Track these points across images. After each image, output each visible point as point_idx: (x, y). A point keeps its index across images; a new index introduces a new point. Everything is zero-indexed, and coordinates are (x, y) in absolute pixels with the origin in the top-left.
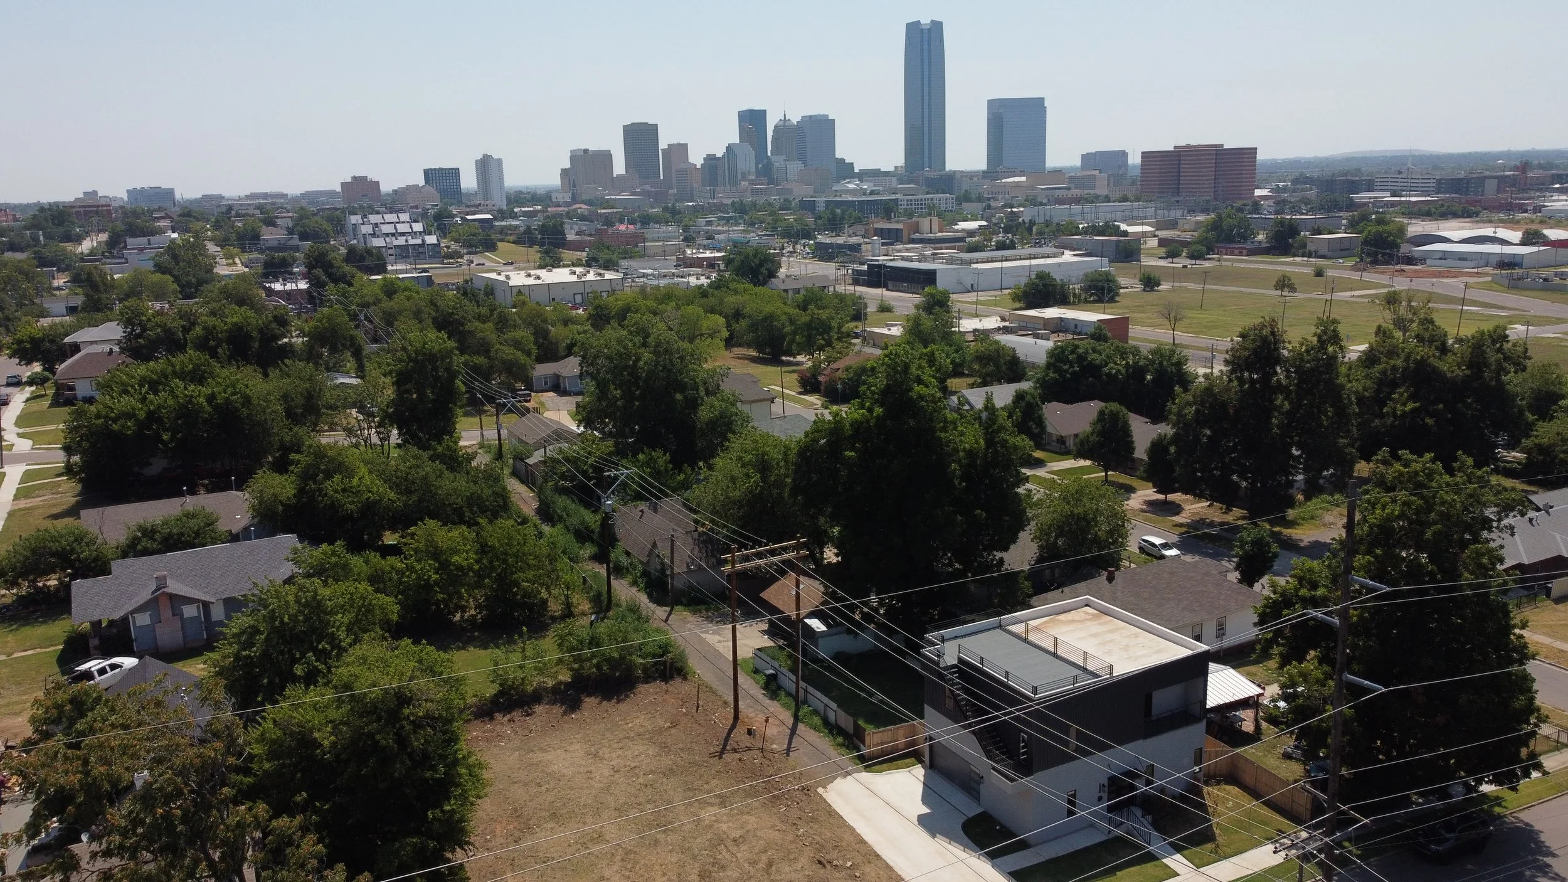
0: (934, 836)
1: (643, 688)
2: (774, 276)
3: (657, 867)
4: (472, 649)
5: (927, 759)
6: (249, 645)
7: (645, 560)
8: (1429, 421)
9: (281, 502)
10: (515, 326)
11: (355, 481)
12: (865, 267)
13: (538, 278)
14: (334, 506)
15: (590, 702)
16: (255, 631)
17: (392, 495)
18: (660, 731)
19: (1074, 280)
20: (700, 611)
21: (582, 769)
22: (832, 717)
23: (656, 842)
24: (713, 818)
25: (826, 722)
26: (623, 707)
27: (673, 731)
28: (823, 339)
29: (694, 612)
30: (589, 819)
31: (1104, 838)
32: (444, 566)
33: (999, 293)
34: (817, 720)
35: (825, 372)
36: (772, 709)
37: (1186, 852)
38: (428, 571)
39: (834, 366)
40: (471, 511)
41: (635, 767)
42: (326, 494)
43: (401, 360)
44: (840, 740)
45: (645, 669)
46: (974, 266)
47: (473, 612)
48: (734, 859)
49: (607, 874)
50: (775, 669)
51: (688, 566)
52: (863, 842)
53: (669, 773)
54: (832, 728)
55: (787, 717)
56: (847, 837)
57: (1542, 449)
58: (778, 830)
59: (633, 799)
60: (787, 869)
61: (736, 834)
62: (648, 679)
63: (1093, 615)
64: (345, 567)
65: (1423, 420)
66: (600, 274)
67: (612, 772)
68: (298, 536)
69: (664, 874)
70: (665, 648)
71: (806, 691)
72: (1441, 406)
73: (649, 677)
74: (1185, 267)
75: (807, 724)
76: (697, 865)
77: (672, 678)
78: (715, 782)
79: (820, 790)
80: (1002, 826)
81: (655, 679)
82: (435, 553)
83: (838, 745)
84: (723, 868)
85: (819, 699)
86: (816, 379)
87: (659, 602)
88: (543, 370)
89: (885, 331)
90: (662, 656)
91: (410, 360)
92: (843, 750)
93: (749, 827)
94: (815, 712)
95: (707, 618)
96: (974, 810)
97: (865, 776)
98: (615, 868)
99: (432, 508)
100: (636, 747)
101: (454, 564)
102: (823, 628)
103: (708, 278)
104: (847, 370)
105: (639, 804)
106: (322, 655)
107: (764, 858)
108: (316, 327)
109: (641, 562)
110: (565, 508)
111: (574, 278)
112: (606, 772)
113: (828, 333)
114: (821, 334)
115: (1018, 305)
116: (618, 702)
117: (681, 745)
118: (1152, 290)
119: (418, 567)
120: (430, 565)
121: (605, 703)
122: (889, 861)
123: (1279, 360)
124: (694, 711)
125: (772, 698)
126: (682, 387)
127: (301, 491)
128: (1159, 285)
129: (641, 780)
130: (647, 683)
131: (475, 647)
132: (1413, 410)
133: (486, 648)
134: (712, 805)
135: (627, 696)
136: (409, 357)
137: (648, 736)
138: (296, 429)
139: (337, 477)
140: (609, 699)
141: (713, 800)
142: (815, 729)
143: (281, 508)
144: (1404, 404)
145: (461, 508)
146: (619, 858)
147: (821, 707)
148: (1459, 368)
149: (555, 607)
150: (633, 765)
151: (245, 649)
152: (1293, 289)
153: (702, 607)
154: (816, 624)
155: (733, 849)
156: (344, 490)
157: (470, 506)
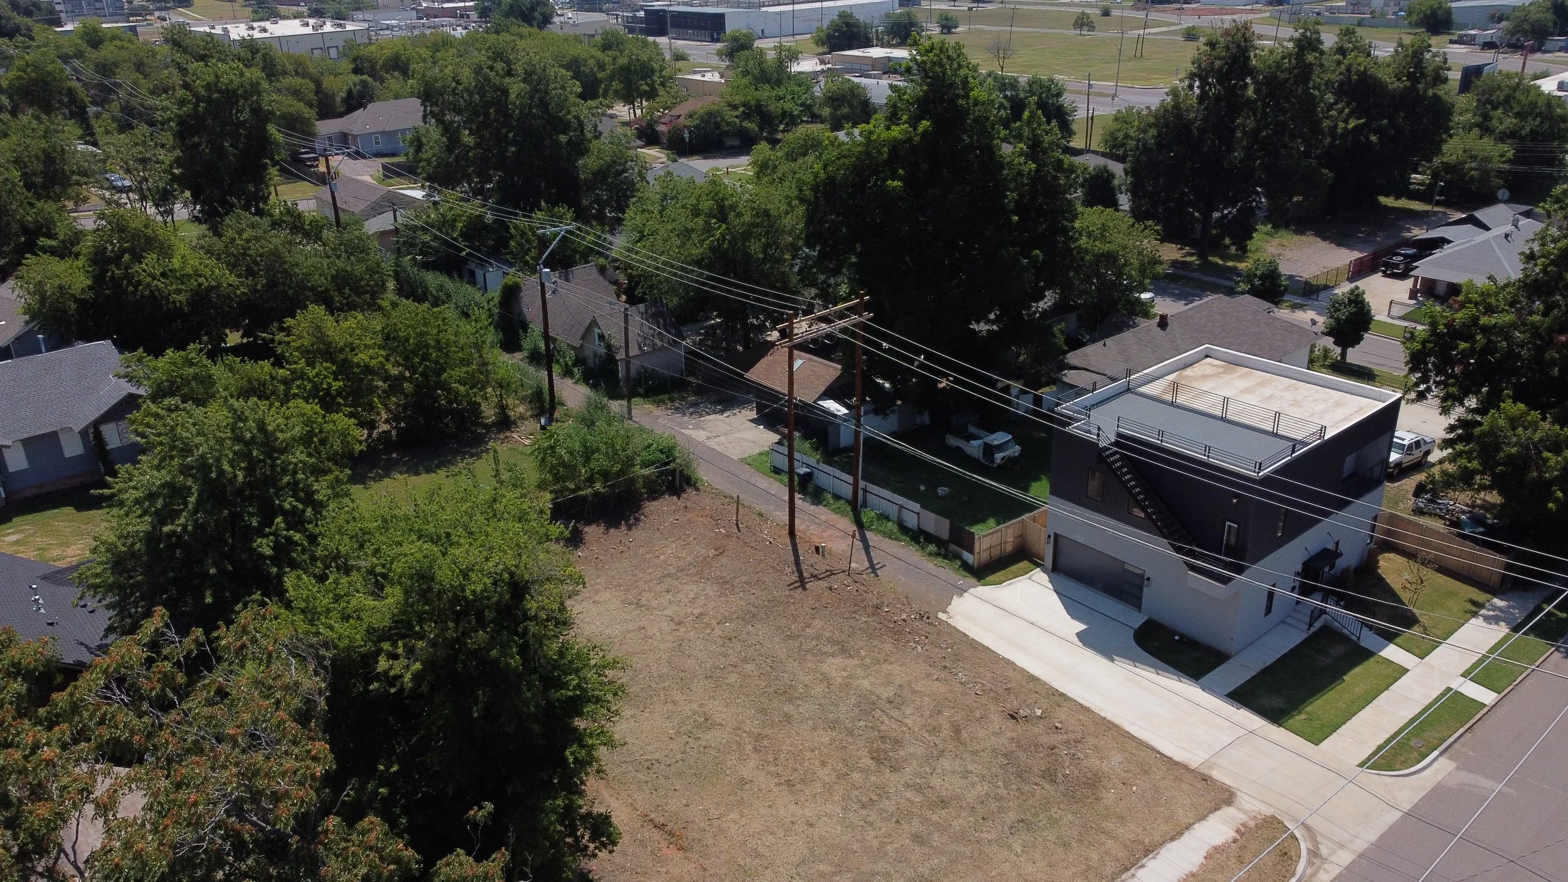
0: (1112, 660)
1: (651, 506)
2: (550, 23)
3: (808, 754)
4: (397, 476)
5: (1049, 561)
6: (166, 515)
7: (577, 343)
8: (1374, 138)
9: (73, 296)
10: (285, 73)
11: (176, 263)
12: (642, 14)
13: (265, 30)
14: (155, 299)
15: (592, 532)
16: (175, 492)
17: (233, 279)
18: (706, 562)
19: (876, 22)
20: (663, 402)
21: (631, 626)
22: (911, 521)
23: (788, 718)
24: (845, 674)
25: (904, 529)
26: (636, 532)
27: (724, 560)
28: (647, 84)
29: (658, 403)
30: (678, 696)
31: (1305, 636)
32: (344, 369)
33: (791, 38)
34: (891, 526)
35: (663, 120)
36: (823, 518)
37: (1398, 640)
38: (326, 377)
39: (675, 112)
40: (342, 295)
41: (701, 614)
42: (139, 283)
43: (182, 103)
44: (932, 548)
45: (648, 481)
46: (764, 9)
47: (385, 427)
48: (905, 729)
49: (747, 771)
50: (808, 466)
51: (640, 348)
52: (1033, 679)
53: (750, 616)
54: (918, 536)
55: (847, 524)
56: (1010, 673)
57: (1448, 168)
58: (937, 679)
59: (723, 660)
60: (982, 734)
61: (888, 692)
62: (654, 494)
63: (1223, 367)
64: (207, 381)
65: (1367, 138)
66: (340, 25)
67: (674, 627)
68: (116, 343)
69: (824, 764)
70: (668, 452)
71: (865, 491)
72: (1385, 122)
73: (655, 491)
74: (970, 9)
75: (877, 531)
76: (861, 744)
77: (683, 490)
78: (817, 623)
79: (941, 615)
80: (1182, 636)
81: (663, 494)
82: (325, 351)
83: (930, 554)
84: (897, 742)
85: (883, 498)
86: (654, 130)
87: (614, 395)
88: (327, 127)
89: (698, 77)
90: (668, 463)
91: (199, 99)
92: (939, 561)
93: (898, 682)
94: (884, 517)
95: (677, 409)
96: (1138, 620)
97: (983, 590)
98: (752, 764)
99: (291, 292)
100: (686, 587)
101: (358, 365)
102: (844, 411)
103: (466, 28)
104: (691, 116)
105: (736, 666)
106: (296, 520)
107: (943, 721)
108: (19, 78)
109: (573, 348)
110: (441, 288)
111: (309, 30)
112: (666, 627)
113: (650, 77)
114: (644, 78)
115: (821, 50)
116: (630, 528)
117: (744, 578)
118: (949, 32)
119: (311, 373)
120: (326, 369)
121: (612, 531)
122: (1080, 701)
123: (1249, 71)
124: (735, 530)
125: (817, 505)
126: (565, 127)
127: (99, 279)
128: (956, 27)
129: (718, 632)
130: (654, 499)
131: (401, 473)
132: (1356, 127)
133: (417, 473)
134: (833, 655)
135: (638, 520)
136: (196, 95)
137: (694, 570)
138: (39, 205)
139: (151, 258)
140: (617, 526)
141: (829, 649)
142: (890, 537)
143: (73, 306)
144: (1346, 121)
145: (327, 291)
146: (750, 747)
147: (893, 511)
148: (1399, 79)
149: (489, 413)
150: (697, 612)
151: (163, 522)
152: (1092, 28)
153: (665, 397)
154: (831, 405)
155: (895, 713)
156: (164, 275)
157: (339, 288)
